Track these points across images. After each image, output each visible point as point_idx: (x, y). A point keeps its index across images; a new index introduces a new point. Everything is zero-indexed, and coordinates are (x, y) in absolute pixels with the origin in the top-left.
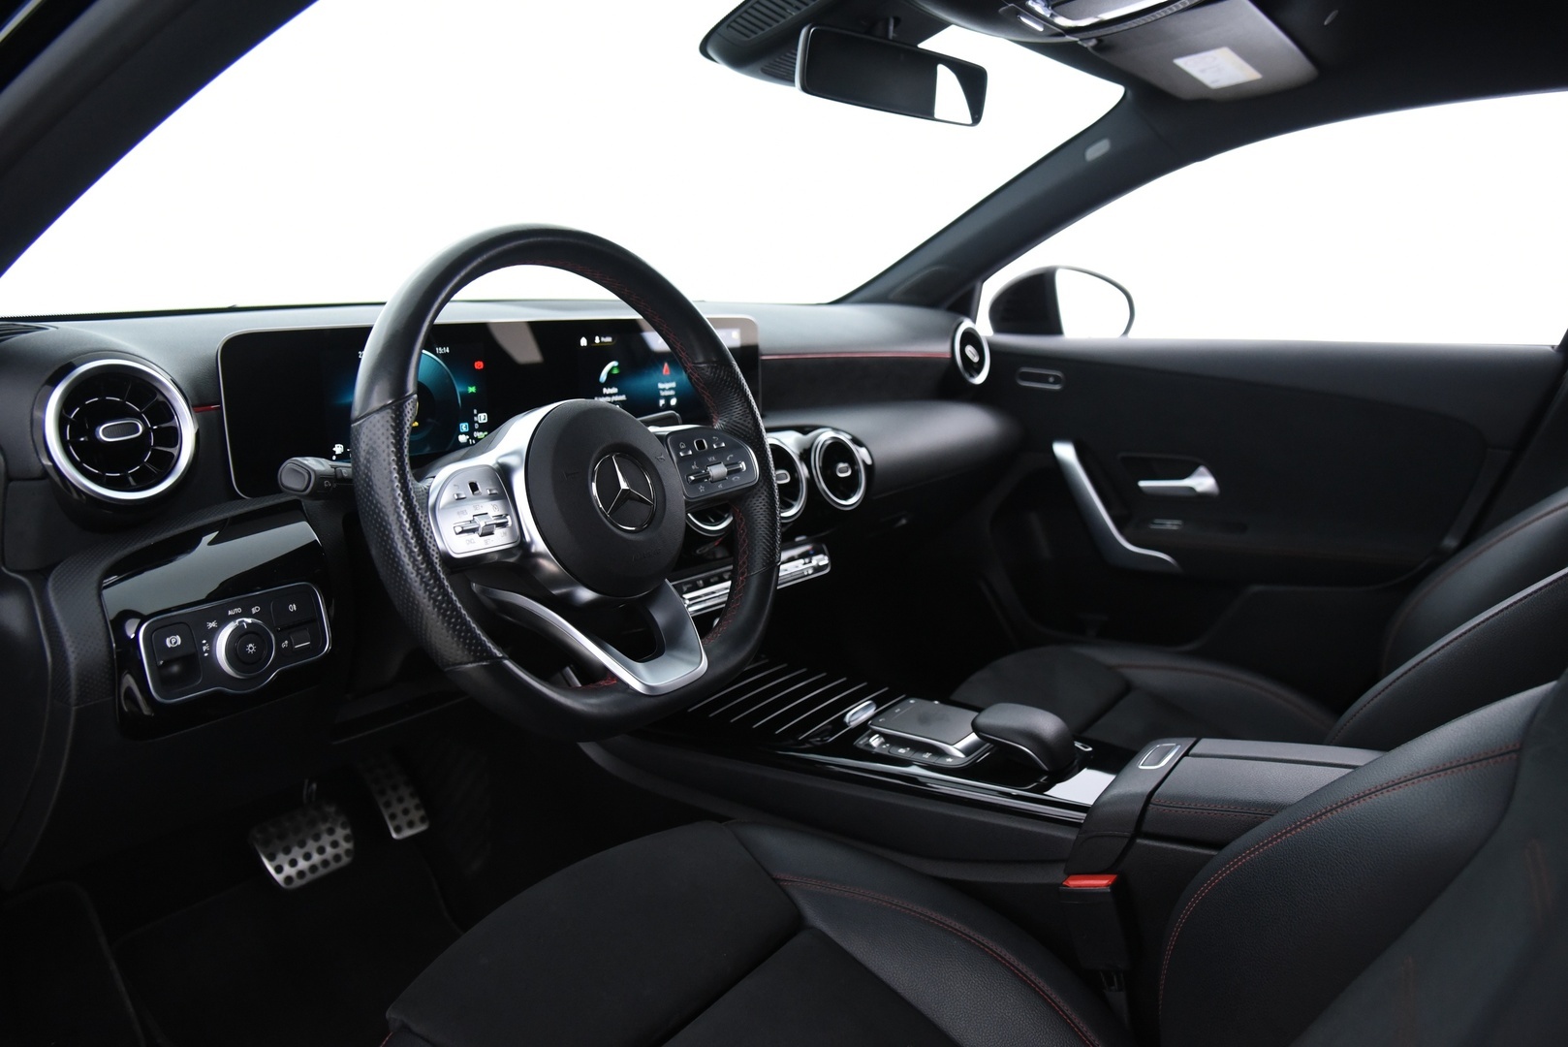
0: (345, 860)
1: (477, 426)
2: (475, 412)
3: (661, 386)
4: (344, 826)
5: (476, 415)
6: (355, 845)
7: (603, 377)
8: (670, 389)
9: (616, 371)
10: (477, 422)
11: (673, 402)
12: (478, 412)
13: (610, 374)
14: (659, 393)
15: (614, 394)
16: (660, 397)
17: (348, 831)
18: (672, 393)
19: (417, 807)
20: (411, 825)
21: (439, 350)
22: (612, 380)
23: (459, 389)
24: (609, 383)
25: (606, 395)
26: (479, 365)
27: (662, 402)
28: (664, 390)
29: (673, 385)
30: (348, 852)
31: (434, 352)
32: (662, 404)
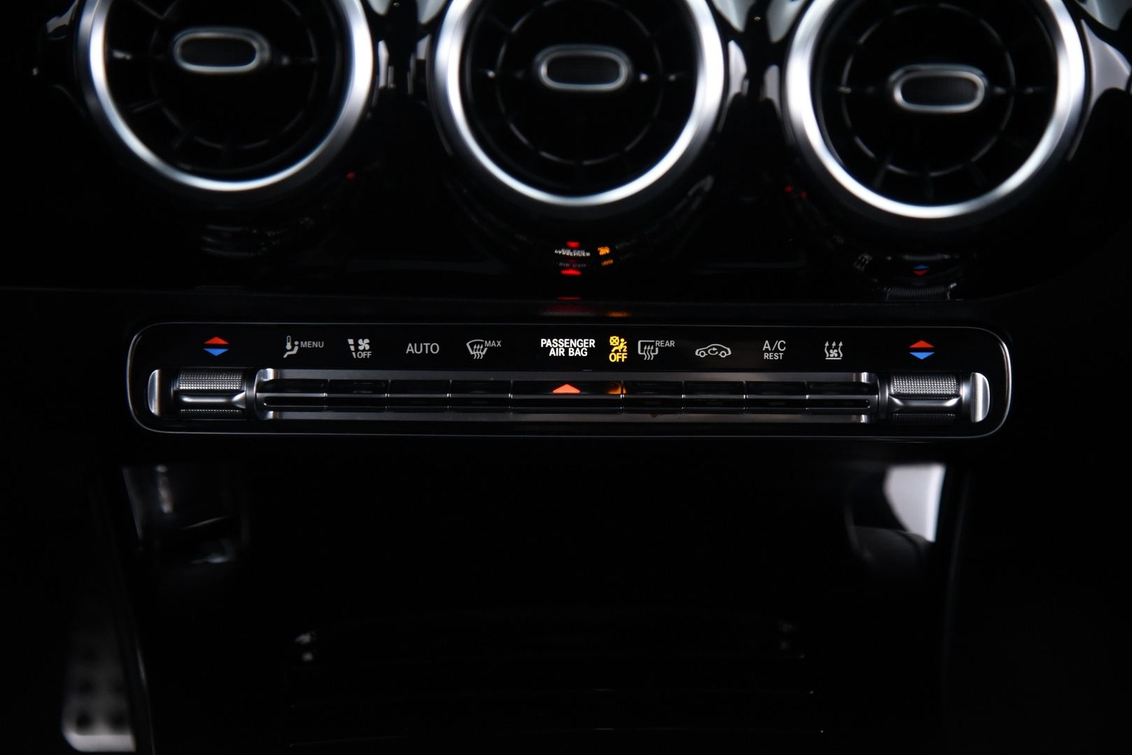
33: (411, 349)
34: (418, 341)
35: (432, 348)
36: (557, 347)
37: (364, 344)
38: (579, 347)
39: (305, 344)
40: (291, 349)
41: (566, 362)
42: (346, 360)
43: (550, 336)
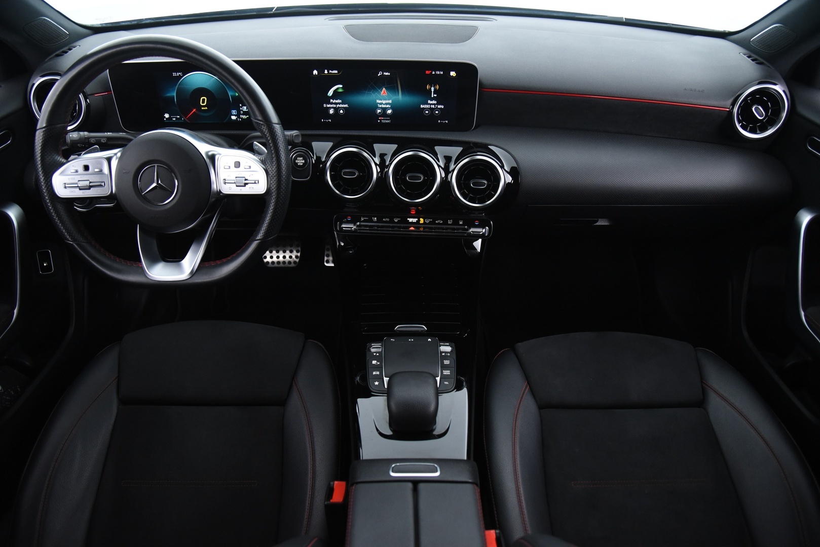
0: (293, 265)
1: (242, 112)
2: (241, 105)
3: (378, 101)
4: (297, 252)
5: (242, 107)
7: (330, 93)
8: (386, 104)
9: (340, 90)
10: (242, 110)
11: (389, 112)
12: (242, 106)
13: (335, 91)
14: (378, 106)
15: (339, 104)
16: (378, 108)
18: (389, 106)
22: (336, 95)
23: (230, 93)
24: (334, 97)
25: (332, 103)
28: (381, 104)
29: (390, 101)
32: (379, 112)
33: (384, 220)
34: (385, 218)
35: (388, 220)
36: (411, 220)
37: (375, 218)
38: (415, 220)
39: (365, 218)
40: (362, 219)
41: (412, 223)
42: (372, 221)
43: (409, 218)
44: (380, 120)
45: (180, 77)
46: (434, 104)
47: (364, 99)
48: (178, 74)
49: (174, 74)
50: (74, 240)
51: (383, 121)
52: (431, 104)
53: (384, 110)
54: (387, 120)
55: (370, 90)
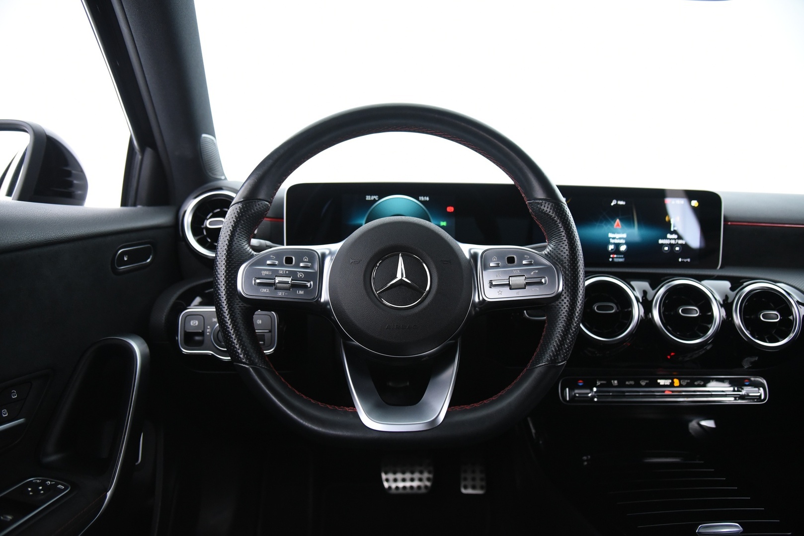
0: (423, 491)
3: (610, 235)
4: (429, 472)
6: (432, 485)
8: (620, 238)
11: (623, 248)
14: (609, 241)
16: (609, 243)
17: (431, 476)
18: (623, 241)
19: (482, 480)
20: (474, 487)
21: (422, 198)
26: (450, 209)
27: (611, 247)
28: (614, 238)
29: (624, 236)
30: (426, 487)
31: (418, 199)
32: (612, 249)
33: (627, 383)
34: (629, 380)
35: (632, 383)
36: (662, 382)
37: (616, 382)
38: (668, 382)
39: (602, 382)
40: (598, 383)
41: (665, 386)
42: (612, 386)
43: (661, 379)
44: (613, 258)
45: (375, 201)
46: (675, 239)
47: (596, 232)
48: (373, 198)
49: (368, 198)
50: (251, 363)
51: (616, 260)
52: (670, 239)
53: (617, 246)
54: (620, 258)
55: (601, 221)
